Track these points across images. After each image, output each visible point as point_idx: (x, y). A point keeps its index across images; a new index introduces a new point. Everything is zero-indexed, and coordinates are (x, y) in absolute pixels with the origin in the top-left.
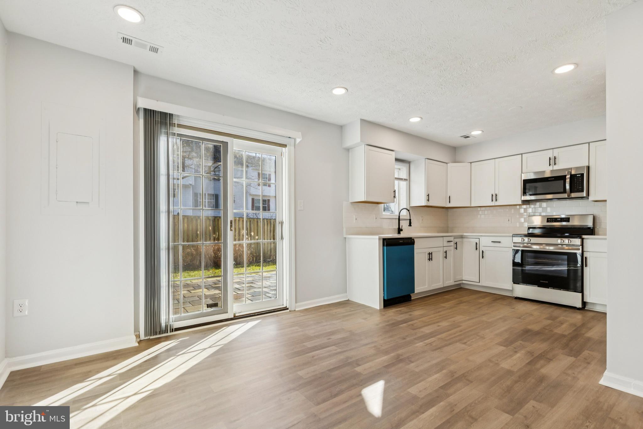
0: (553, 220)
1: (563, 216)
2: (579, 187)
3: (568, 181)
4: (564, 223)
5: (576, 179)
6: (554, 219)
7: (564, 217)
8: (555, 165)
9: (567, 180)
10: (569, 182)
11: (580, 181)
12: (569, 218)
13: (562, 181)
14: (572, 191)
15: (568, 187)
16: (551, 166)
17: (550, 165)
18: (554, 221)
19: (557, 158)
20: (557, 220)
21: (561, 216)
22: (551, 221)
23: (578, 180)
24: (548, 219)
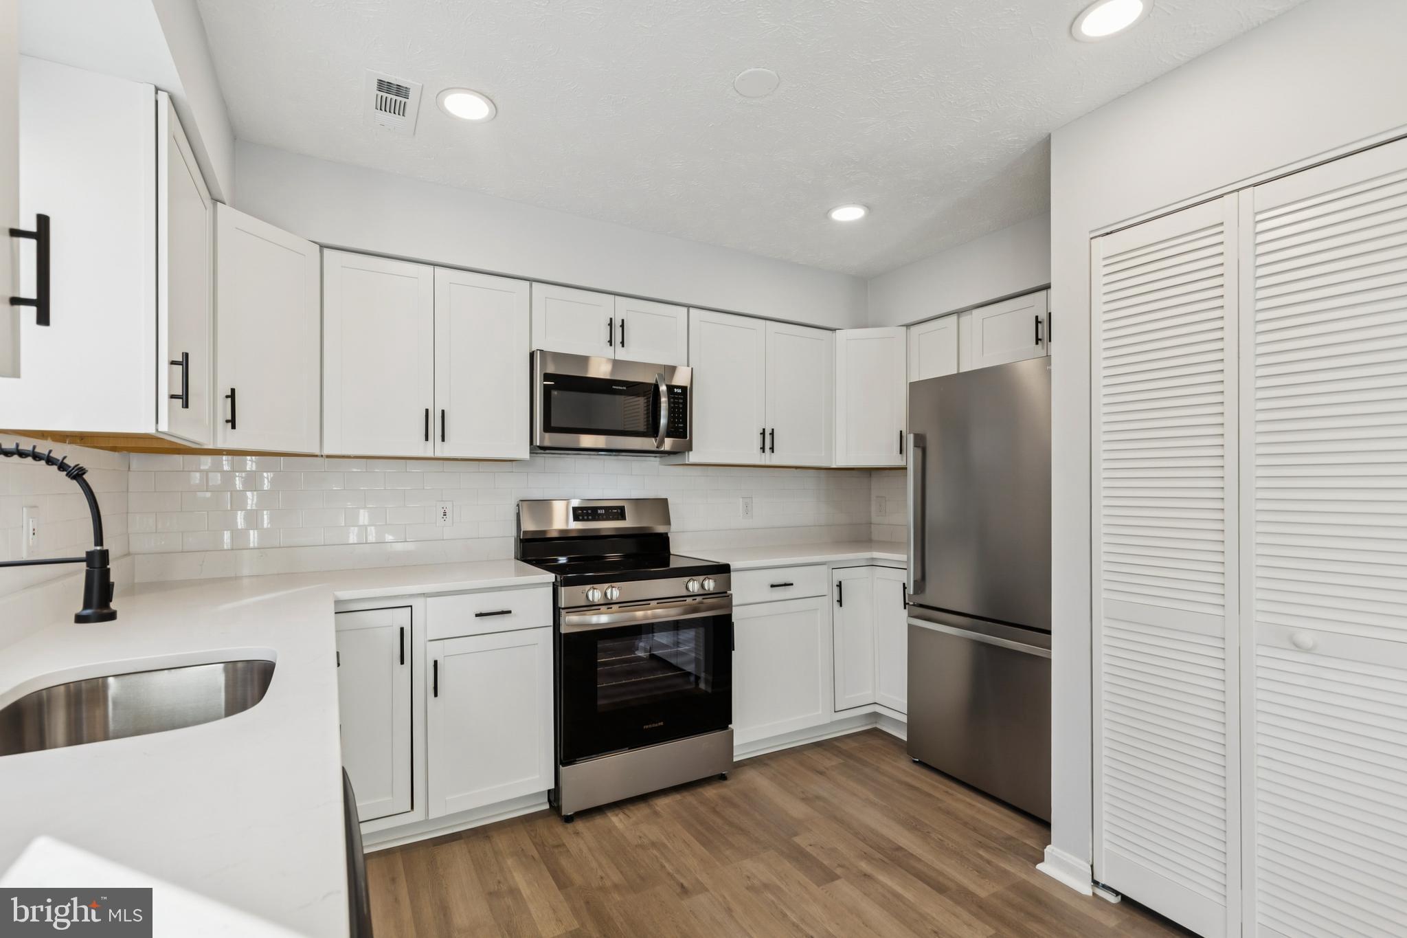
0: (587, 514)
2: (678, 423)
3: (664, 402)
4: (612, 523)
5: (672, 400)
6: (590, 512)
8: (621, 345)
9: (661, 400)
11: (681, 406)
12: (622, 507)
13: (642, 400)
18: (590, 517)
20: (598, 515)
22: (583, 517)
23: (676, 403)
24: (575, 509)
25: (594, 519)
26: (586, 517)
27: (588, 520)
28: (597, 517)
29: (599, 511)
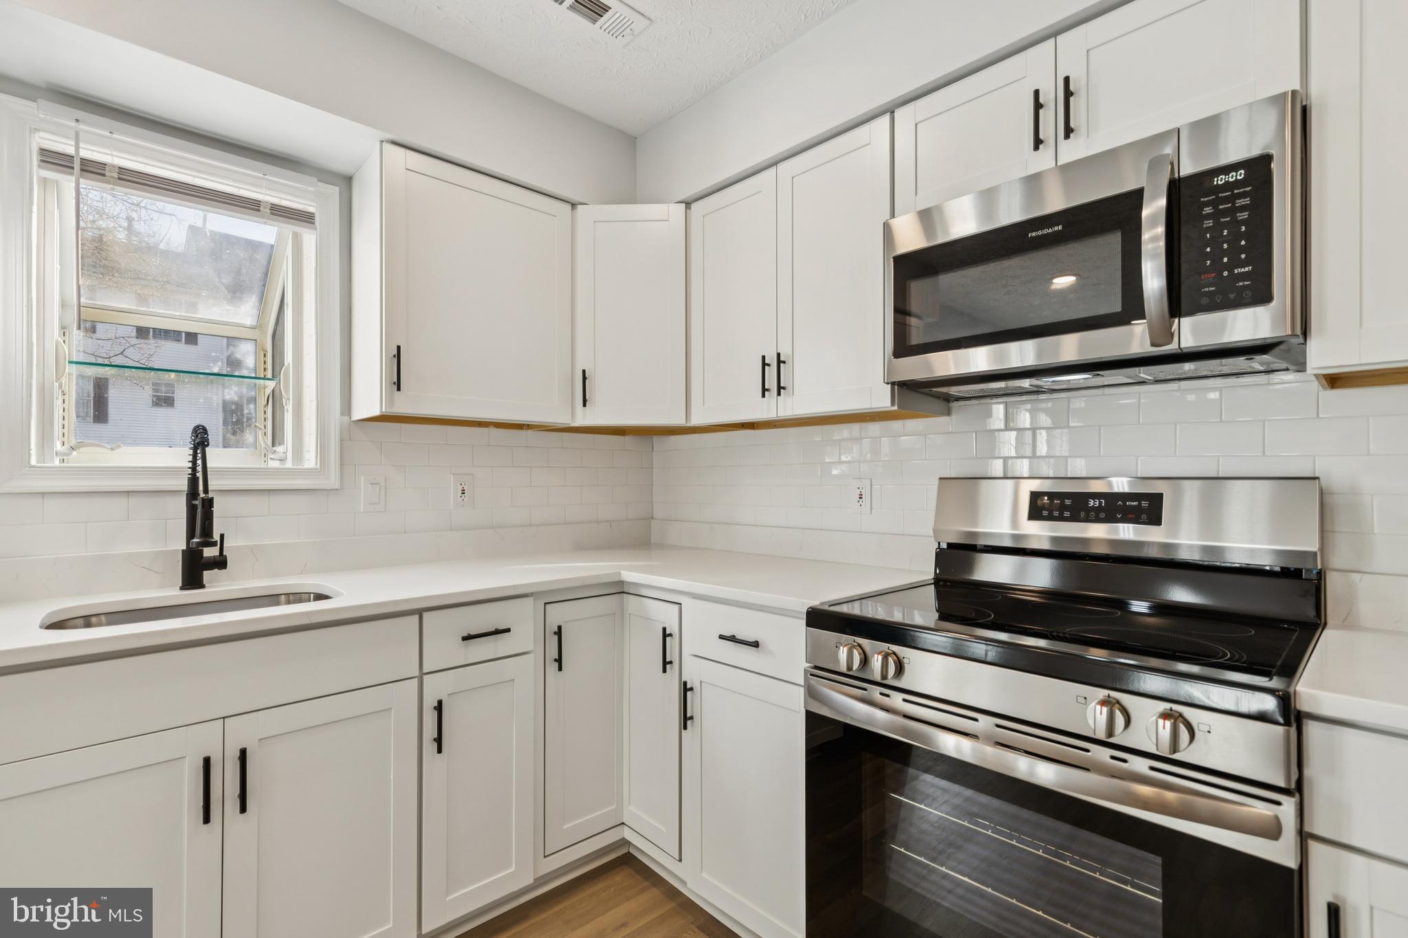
0: (1062, 508)
1: (1121, 485)
2: (1230, 267)
3: (1153, 236)
4: (1127, 532)
5: (1208, 210)
6: (1068, 502)
7: (1127, 490)
8: (1067, 136)
9: (1146, 236)
10: (1162, 244)
11: (1243, 216)
12: (1159, 497)
13: (1114, 241)
14: (1177, 304)
15: (1153, 279)
16: (1046, 152)
17: (1038, 142)
18: (1067, 514)
19: (1083, 93)
20: (1088, 510)
21: (1110, 484)
22: (1051, 512)
23: (1225, 213)
24: (1035, 496)
25: (1075, 518)
26: (1056, 514)
27: (1061, 518)
28: (1082, 514)
29: (1091, 503)
